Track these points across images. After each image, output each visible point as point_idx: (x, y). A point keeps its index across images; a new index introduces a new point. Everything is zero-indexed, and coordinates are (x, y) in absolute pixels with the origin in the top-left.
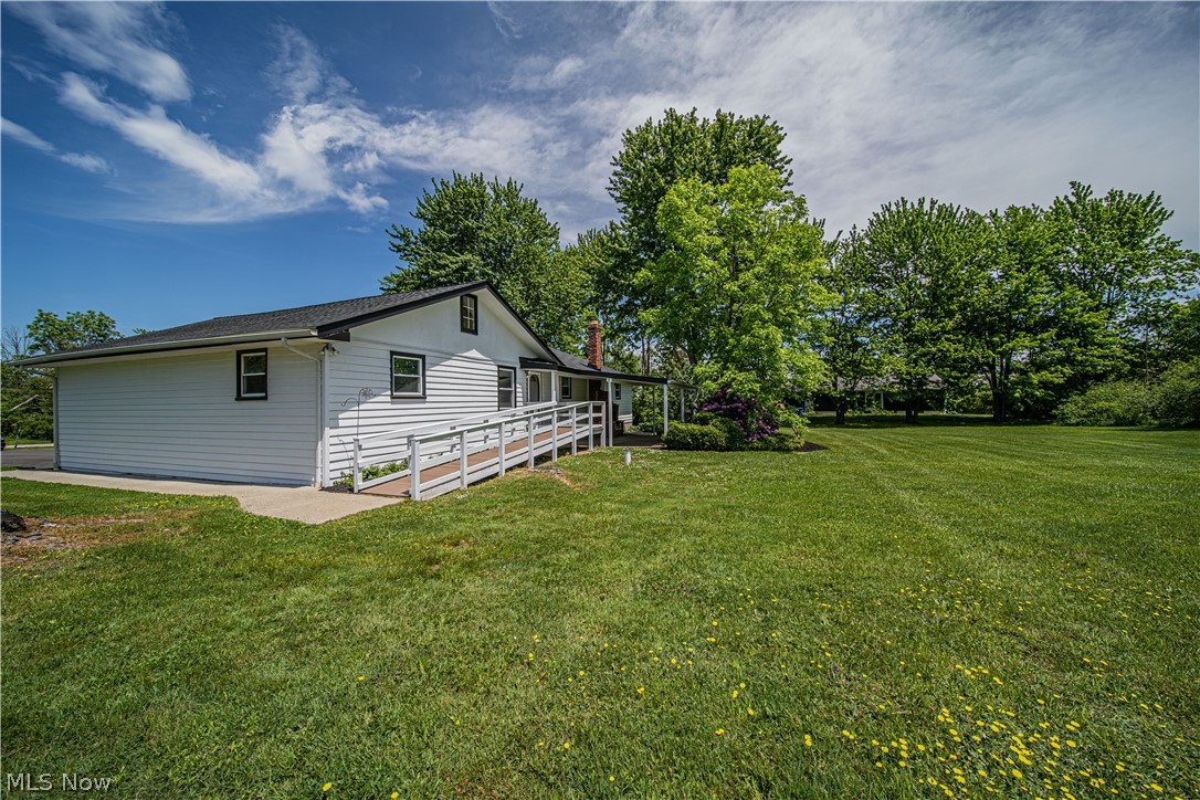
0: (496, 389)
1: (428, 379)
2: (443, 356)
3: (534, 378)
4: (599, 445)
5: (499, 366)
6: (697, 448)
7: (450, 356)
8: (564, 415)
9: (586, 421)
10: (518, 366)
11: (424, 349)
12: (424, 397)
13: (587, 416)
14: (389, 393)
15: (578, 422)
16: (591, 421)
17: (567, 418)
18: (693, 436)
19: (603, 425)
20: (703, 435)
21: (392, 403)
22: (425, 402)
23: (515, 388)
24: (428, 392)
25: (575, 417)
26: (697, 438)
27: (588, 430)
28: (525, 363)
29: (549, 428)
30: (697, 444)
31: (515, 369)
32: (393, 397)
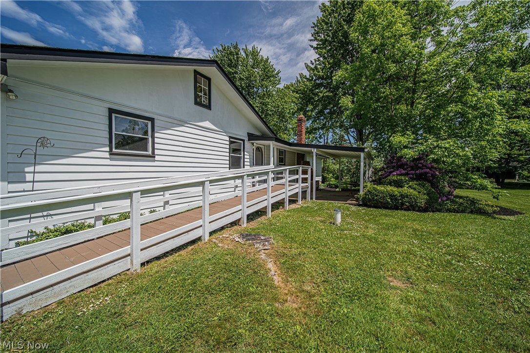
0: (228, 154)
1: (156, 140)
2: (176, 122)
3: (258, 149)
4: (305, 199)
5: (230, 137)
6: (396, 208)
7: (182, 123)
8: (279, 176)
9: (296, 181)
10: (246, 139)
11: (153, 113)
12: (153, 156)
13: (297, 177)
14: (107, 149)
15: (289, 181)
16: (300, 181)
17: (282, 178)
18: (392, 196)
19: (309, 184)
20: (402, 196)
21: (111, 159)
22: (155, 161)
23: (244, 155)
24: (157, 152)
25: (287, 177)
26: (396, 199)
27: (298, 188)
28: (251, 137)
29: (265, 186)
30: (397, 204)
31: (244, 141)
32: (111, 153)
